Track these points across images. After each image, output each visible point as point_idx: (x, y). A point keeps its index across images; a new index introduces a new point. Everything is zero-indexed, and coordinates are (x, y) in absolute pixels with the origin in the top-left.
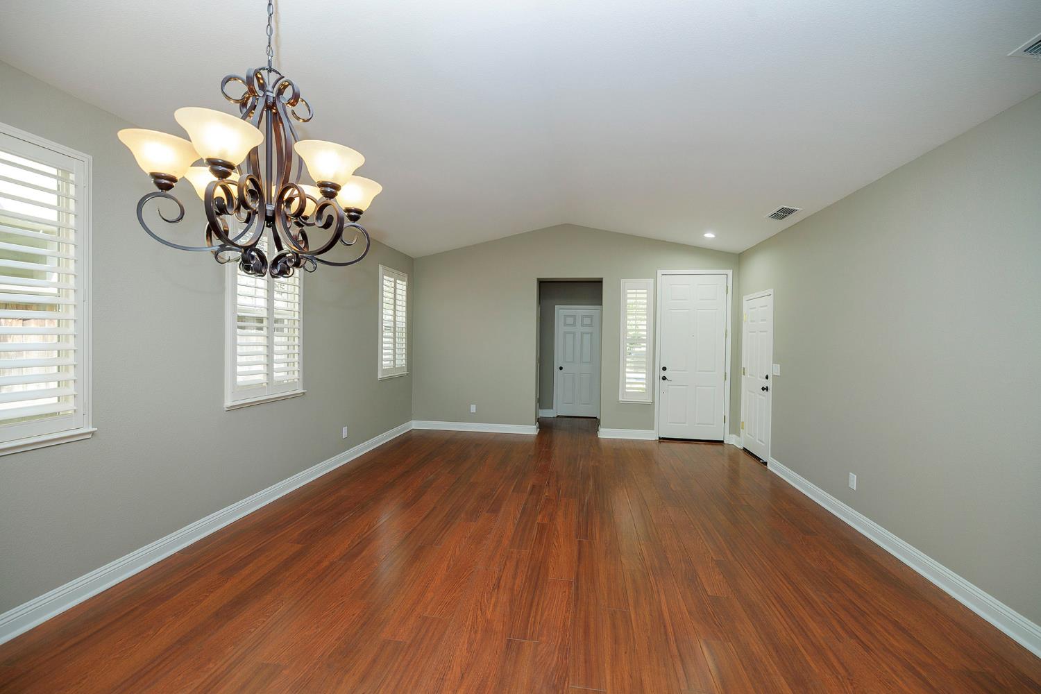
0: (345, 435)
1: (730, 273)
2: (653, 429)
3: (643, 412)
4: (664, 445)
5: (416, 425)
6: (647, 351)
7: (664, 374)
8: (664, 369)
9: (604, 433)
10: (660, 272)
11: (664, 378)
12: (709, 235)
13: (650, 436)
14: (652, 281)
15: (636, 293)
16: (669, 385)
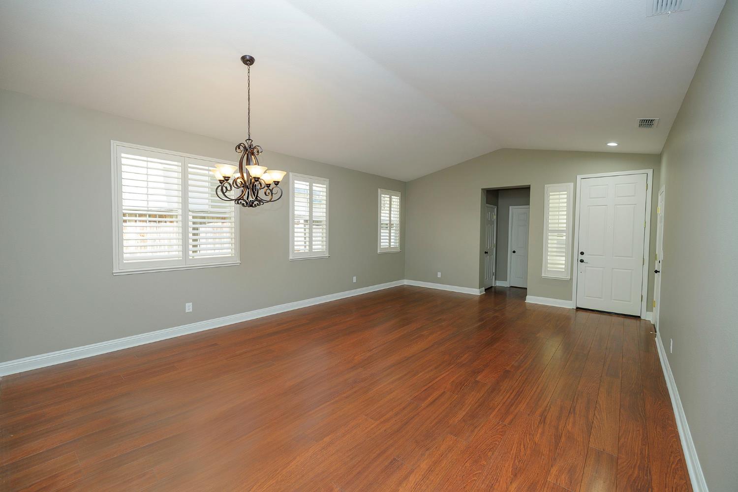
0: (355, 281)
1: (650, 172)
2: (572, 300)
3: (563, 286)
4: (581, 314)
5: (406, 282)
6: (566, 240)
7: (581, 257)
8: (582, 253)
9: (530, 299)
10: (579, 177)
11: (582, 261)
12: (613, 144)
13: (569, 305)
14: (572, 184)
15: (559, 195)
16: (585, 267)
